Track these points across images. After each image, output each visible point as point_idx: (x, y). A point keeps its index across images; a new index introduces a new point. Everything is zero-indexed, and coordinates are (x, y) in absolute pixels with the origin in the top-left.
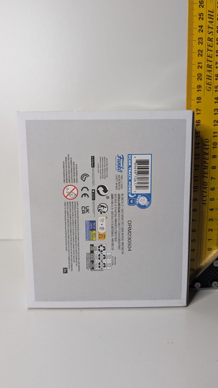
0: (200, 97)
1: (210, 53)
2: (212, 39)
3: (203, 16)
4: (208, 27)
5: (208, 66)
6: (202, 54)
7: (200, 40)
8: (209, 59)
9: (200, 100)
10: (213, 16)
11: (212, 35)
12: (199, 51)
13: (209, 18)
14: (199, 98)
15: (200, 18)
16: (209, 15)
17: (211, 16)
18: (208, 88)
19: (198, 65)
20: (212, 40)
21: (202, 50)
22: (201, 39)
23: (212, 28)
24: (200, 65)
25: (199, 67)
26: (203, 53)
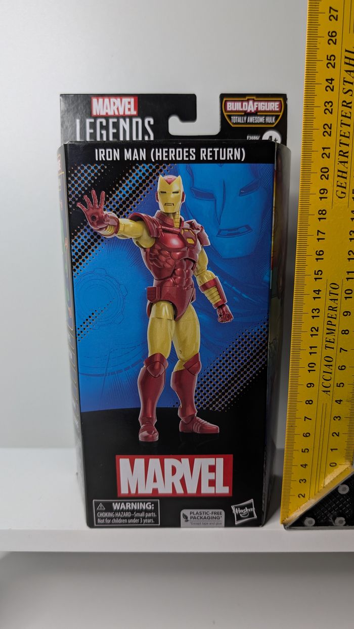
0: (324, 210)
1: (345, 129)
2: (351, 103)
3: (334, 60)
4: (345, 81)
5: (341, 153)
6: (331, 132)
7: (328, 106)
8: (344, 140)
9: (325, 214)
10: (353, 60)
11: (351, 95)
12: (326, 126)
13: (347, 63)
14: (322, 212)
15: (329, 65)
16: (346, 57)
17: (350, 61)
18: (339, 194)
19: (322, 152)
20: (348, 105)
21: (331, 124)
22: (330, 104)
23: (352, 83)
24: (327, 151)
25: (324, 156)
26: (332, 130)
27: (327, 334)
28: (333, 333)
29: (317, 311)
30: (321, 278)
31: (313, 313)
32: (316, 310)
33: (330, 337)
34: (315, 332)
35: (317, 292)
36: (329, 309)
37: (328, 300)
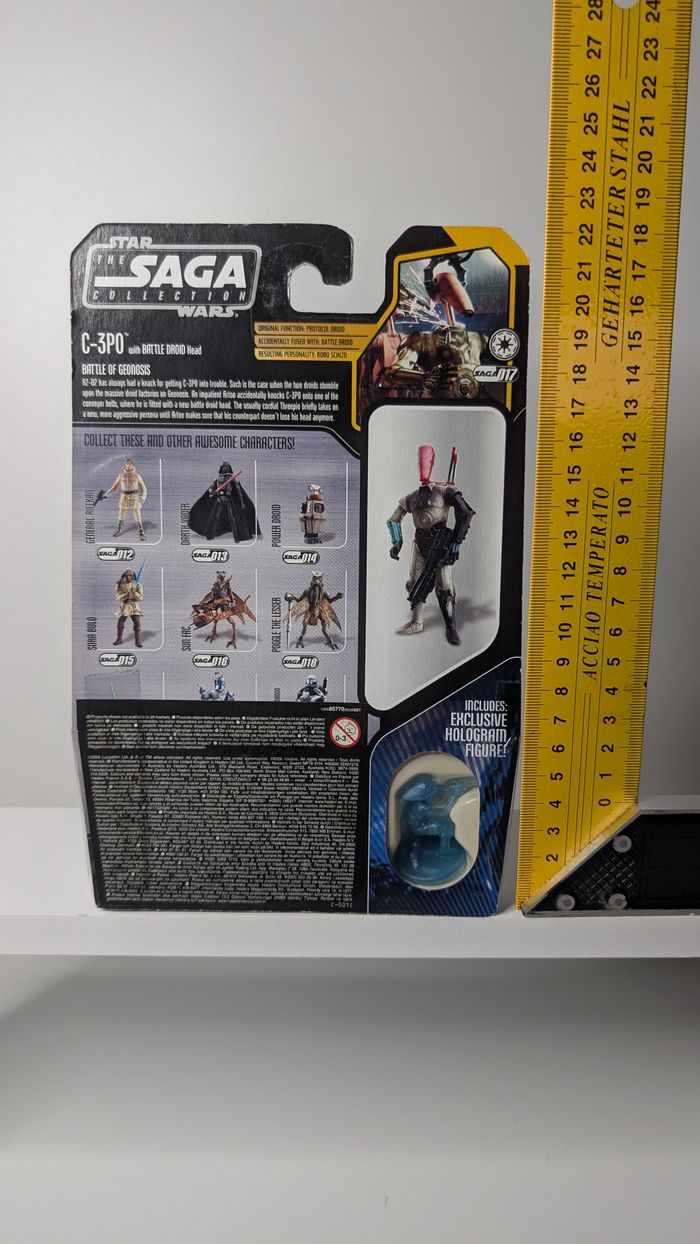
0: (582, 366)
1: (615, 233)
2: (623, 191)
3: (595, 121)
4: (613, 156)
5: (609, 272)
6: (591, 237)
7: (587, 196)
8: (613, 251)
9: (582, 373)
10: (627, 121)
11: (624, 178)
12: (583, 228)
13: (616, 127)
14: (579, 368)
15: (588, 130)
16: (615, 117)
17: (620, 123)
18: (607, 339)
19: (577, 269)
20: (621, 194)
21: (592, 226)
22: (590, 192)
23: (625, 159)
24: (585, 269)
25: (581, 276)
26: (593, 235)
27: (590, 573)
28: (599, 572)
29: (573, 534)
30: (579, 480)
31: (566, 537)
32: (570, 533)
33: (595, 579)
34: (569, 571)
35: (573, 503)
36: (592, 532)
37: (590, 516)
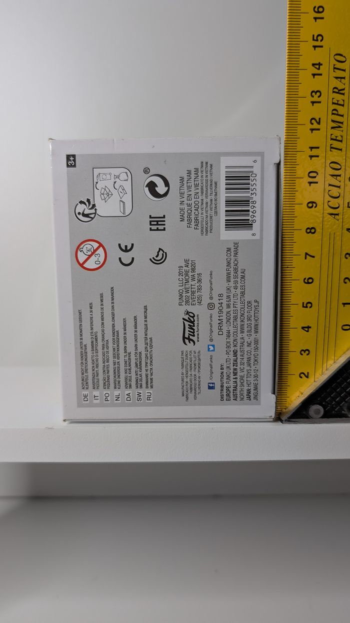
27: (332, 128)
28: (340, 127)
29: (318, 94)
30: (322, 47)
31: (313, 96)
32: (316, 93)
33: (337, 133)
34: (315, 126)
35: (317, 67)
36: (334, 92)
37: (331, 78)
